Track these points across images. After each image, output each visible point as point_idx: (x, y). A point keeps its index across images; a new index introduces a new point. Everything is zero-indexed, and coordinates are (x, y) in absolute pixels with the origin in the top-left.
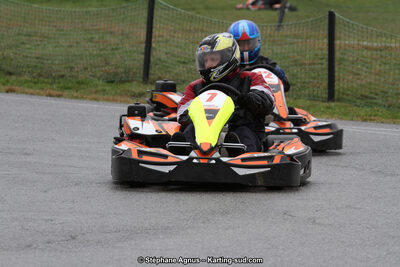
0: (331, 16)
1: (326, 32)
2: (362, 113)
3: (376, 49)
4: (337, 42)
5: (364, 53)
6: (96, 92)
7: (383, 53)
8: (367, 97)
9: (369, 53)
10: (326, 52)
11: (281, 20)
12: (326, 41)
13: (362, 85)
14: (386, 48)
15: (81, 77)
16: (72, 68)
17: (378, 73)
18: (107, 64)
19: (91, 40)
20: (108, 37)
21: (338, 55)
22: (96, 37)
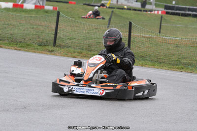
0: (130, 23)
1: (128, 30)
2: (141, 63)
3: (147, 38)
4: (132, 34)
5: (143, 39)
6: (34, 49)
7: (150, 39)
8: (143, 57)
9: (145, 39)
10: (127, 38)
11: (109, 24)
12: (128, 33)
13: (141, 52)
14: (152, 37)
15: (29, 42)
16: (25, 39)
17: (148, 47)
18: (39, 38)
19: (33, 28)
20: (40, 27)
21: (132, 39)
22: (35, 27)
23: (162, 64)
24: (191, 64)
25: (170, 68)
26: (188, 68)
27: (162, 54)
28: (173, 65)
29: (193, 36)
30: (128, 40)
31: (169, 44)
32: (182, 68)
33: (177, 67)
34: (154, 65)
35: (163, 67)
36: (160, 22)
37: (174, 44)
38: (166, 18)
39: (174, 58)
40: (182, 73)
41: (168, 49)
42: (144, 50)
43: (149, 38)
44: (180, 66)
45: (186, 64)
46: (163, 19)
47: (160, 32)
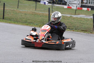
23: (19, 23)
24: (32, 23)
25: (22, 24)
26: (30, 24)
27: (18, 18)
28: (24, 23)
29: (33, 10)
30: (3, 11)
31: (22, 13)
32: (28, 24)
33: (26, 24)
34: (15, 23)
35: (19, 24)
36: (18, 3)
37: (24, 13)
38: (21, 1)
39: (24, 20)
40: (28, 27)
41: (21, 16)
42: (10, 16)
43: (13, 10)
44: (27, 23)
45: (29, 22)
46: (19, 2)
47: (18, 8)
